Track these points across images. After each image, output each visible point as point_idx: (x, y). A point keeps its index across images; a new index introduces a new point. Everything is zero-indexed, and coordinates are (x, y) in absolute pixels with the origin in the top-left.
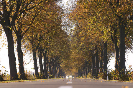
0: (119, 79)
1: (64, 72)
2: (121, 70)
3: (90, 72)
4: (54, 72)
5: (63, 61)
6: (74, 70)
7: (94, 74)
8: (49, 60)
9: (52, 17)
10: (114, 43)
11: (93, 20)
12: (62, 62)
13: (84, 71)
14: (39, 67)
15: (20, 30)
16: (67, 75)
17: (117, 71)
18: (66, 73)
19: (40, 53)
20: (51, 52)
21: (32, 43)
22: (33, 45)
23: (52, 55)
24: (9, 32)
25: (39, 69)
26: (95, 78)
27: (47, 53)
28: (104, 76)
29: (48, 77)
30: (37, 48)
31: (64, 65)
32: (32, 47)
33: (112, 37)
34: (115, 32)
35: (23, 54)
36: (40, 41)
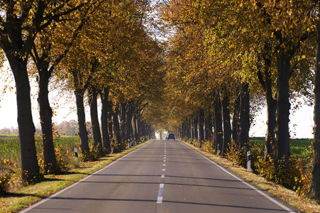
0: (273, 180)
1: (149, 127)
2: (280, 157)
3: (210, 136)
4: (126, 133)
5: (147, 104)
6: (174, 122)
7: (218, 145)
8: (114, 107)
9: (122, 15)
10: (264, 89)
11: (218, 34)
12: (145, 106)
13: (196, 129)
14: (91, 130)
15: (45, 55)
16: (157, 129)
17: (271, 160)
18: (154, 126)
19: (94, 95)
20: (119, 91)
21: (75, 76)
22: (76, 81)
23: (121, 98)
24: (19, 65)
25: (91, 135)
26: (220, 154)
27: (110, 94)
28: (240, 159)
29: (112, 149)
30: (86, 87)
31: (149, 112)
32: (75, 85)
33: (259, 74)
34: (268, 63)
35: (52, 113)
36: (93, 71)
